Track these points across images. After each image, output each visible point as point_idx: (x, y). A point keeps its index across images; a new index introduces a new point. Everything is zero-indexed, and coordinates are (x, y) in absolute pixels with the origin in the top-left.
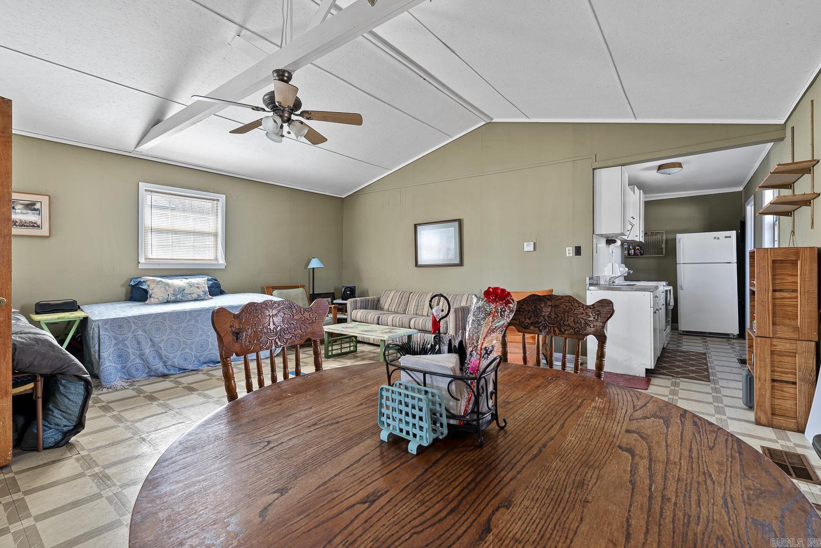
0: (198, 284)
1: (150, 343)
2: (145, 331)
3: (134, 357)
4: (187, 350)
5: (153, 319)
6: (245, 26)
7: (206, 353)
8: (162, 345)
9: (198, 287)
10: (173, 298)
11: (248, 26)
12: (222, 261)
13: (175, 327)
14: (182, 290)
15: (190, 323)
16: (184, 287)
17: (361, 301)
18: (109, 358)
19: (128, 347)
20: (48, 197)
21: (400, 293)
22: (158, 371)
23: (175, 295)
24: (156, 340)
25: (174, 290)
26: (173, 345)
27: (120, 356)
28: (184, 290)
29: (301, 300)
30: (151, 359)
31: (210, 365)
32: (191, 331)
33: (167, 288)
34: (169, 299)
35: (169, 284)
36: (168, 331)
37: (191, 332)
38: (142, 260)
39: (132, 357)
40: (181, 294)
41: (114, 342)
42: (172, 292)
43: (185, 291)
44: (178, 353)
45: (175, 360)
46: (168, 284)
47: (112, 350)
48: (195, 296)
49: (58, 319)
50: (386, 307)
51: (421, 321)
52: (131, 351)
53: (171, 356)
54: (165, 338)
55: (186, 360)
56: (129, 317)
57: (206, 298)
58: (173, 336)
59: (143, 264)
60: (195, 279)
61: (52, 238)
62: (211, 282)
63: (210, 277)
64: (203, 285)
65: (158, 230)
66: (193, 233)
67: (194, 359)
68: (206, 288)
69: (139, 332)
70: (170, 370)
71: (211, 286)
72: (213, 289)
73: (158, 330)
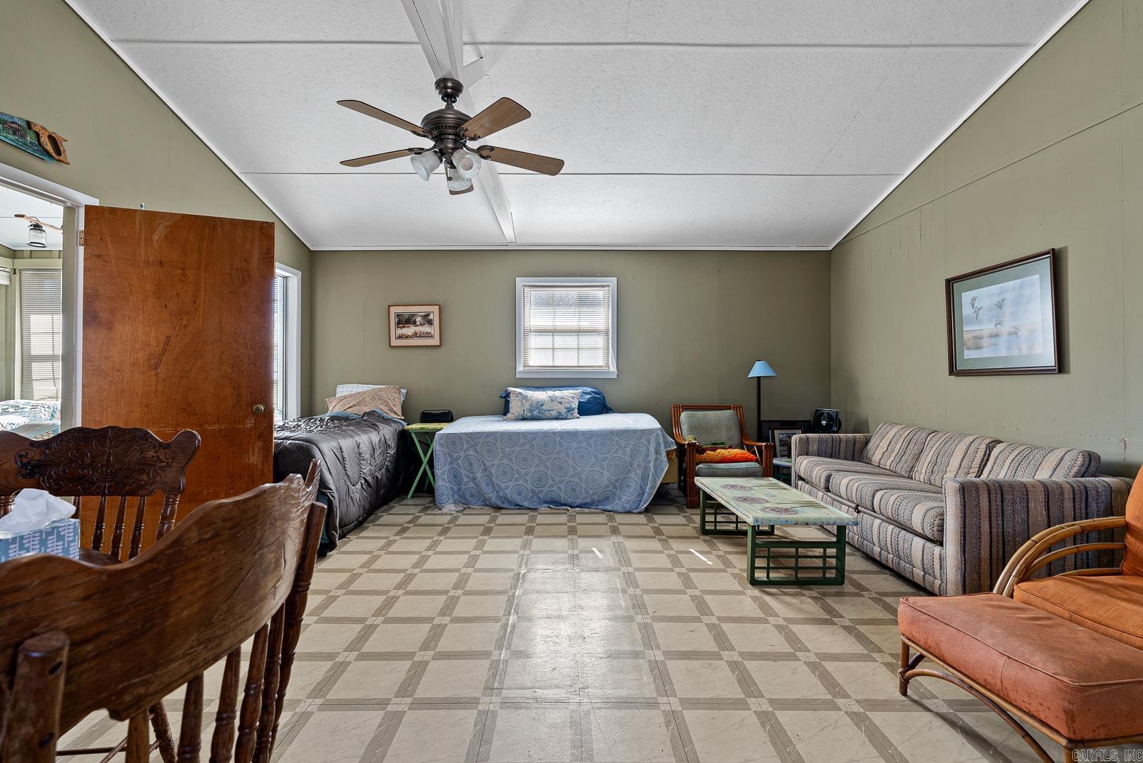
0: (563, 398)
1: (482, 467)
2: (476, 451)
3: (468, 480)
4: (521, 482)
5: (485, 438)
6: (477, 40)
7: (546, 489)
8: (493, 470)
9: (561, 403)
10: (529, 415)
11: (480, 38)
12: (613, 368)
13: (507, 450)
14: (540, 404)
15: (524, 448)
16: (545, 401)
17: (820, 441)
18: (443, 477)
19: (460, 468)
20: (438, 307)
21: (908, 431)
22: (491, 501)
23: (531, 411)
24: (488, 464)
25: (531, 405)
26: (504, 473)
27: (455, 477)
28: (542, 405)
29: (725, 428)
30: (483, 485)
31: (551, 506)
32: (526, 458)
33: (524, 401)
34: (525, 416)
35: (527, 396)
36: (501, 455)
37: (525, 460)
38: (520, 368)
39: (465, 480)
40: (537, 411)
41: (449, 459)
42: (528, 407)
43: (543, 407)
44: (511, 484)
45: (507, 492)
46: (525, 398)
47: (447, 468)
48: (554, 413)
49: (420, 429)
50: (876, 458)
51: (892, 499)
52: (463, 472)
53: (503, 485)
54: (497, 462)
55: (520, 494)
56: (462, 433)
57: (568, 417)
58: (505, 461)
59: (521, 372)
60: (564, 392)
61: (442, 347)
62: (589, 396)
63: (589, 390)
64: (571, 400)
65: (538, 332)
66: (579, 332)
67: (531, 494)
68: (575, 405)
69: (471, 452)
70: (503, 502)
71: (589, 402)
72: (591, 405)
73: (489, 451)
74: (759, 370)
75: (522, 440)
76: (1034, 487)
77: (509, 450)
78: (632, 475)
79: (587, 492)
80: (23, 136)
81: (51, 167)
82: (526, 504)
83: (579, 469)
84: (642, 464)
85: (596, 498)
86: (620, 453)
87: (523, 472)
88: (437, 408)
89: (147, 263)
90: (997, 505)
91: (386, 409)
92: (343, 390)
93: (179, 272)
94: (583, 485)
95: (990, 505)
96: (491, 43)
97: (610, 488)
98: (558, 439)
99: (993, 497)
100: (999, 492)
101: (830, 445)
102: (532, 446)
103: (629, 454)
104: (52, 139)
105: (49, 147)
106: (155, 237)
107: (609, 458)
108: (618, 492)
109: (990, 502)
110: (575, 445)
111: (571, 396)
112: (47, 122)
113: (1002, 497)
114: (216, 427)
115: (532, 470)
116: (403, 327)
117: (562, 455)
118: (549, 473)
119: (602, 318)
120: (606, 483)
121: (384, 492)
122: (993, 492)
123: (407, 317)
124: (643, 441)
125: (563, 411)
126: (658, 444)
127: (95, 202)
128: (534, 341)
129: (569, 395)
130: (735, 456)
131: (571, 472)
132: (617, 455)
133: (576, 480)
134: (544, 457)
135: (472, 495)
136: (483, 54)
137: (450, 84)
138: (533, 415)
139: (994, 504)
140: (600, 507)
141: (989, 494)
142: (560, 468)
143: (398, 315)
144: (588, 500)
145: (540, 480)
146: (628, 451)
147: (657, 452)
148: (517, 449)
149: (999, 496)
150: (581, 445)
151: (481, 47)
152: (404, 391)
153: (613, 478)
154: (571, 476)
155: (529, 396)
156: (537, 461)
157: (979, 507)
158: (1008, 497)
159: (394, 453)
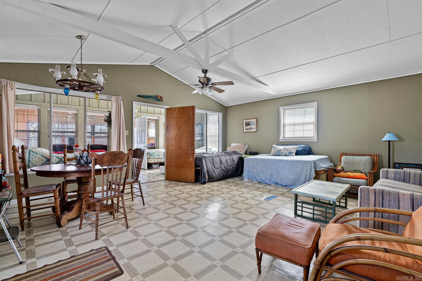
1: (255, 169)
4: (266, 175)
7: (274, 179)
8: (258, 170)
9: (287, 150)
12: (316, 138)
16: (282, 150)
19: (250, 169)
20: (256, 119)
22: (258, 180)
25: (277, 151)
26: (261, 172)
27: (249, 171)
28: (280, 151)
30: (256, 175)
31: (275, 185)
34: (275, 154)
36: (260, 166)
38: (281, 138)
39: (252, 172)
41: (247, 166)
42: (276, 151)
44: (263, 175)
45: (262, 178)
46: (276, 148)
48: (284, 154)
53: (261, 175)
54: (259, 168)
55: (266, 179)
57: (290, 155)
58: (262, 168)
59: (282, 139)
60: (290, 146)
61: (258, 132)
62: (302, 148)
63: (303, 146)
64: (292, 149)
65: (290, 125)
66: (304, 124)
67: (269, 180)
68: (295, 151)
69: (253, 164)
70: (262, 181)
71: (301, 150)
72: (302, 152)
73: (257, 164)
74: (387, 137)
75: (266, 162)
76: (404, 195)
77: (262, 164)
78: (302, 177)
79: (286, 181)
80: (156, 98)
81: (161, 102)
82: (268, 182)
83: (283, 173)
84: (305, 174)
85: (289, 184)
86: (297, 169)
87: (266, 172)
88: (254, 151)
89: (175, 118)
90: (379, 200)
91: (239, 150)
92: (233, 145)
93: (179, 119)
94: (284, 178)
95: (375, 200)
96: (229, 49)
97: (294, 181)
98: (277, 162)
99: (377, 196)
100: (381, 194)
101: (402, 175)
102: (269, 164)
103: (300, 169)
104: (161, 97)
105: (160, 99)
106: (176, 113)
107: (293, 170)
108: (297, 183)
109: (375, 198)
110: (282, 164)
111: (293, 148)
112: (159, 94)
113: (383, 197)
114: (185, 152)
115: (269, 172)
116: (247, 126)
117: (278, 168)
118: (274, 173)
119: (312, 118)
120: (292, 179)
121: (230, 173)
122: (377, 194)
123: (248, 123)
124: (306, 165)
125: (287, 153)
126: (311, 167)
127: (168, 107)
128: (287, 128)
129: (291, 147)
130: (355, 176)
131: (281, 174)
132: (296, 169)
133: (282, 176)
134: (273, 168)
135: (254, 178)
136: (230, 52)
137: (204, 71)
138: (277, 154)
139: (377, 199)
140: (291, 187)
141: (375, 194)
142: (278, 172)
143: (246, 123)
144: (287, 184)
145: (272, 175)
146: (300, 168)
147: (311, 170)
148: (265, 164)
149: (381, 196)
150: (284, 165)
151: (228, 50)
152: (247, 145)
153: (295, 178)
154: (281, 175)
155: (277, 147)
156: (270, 169)
157: (369, 200)
158: (386, 198)
159: (236, 163)
